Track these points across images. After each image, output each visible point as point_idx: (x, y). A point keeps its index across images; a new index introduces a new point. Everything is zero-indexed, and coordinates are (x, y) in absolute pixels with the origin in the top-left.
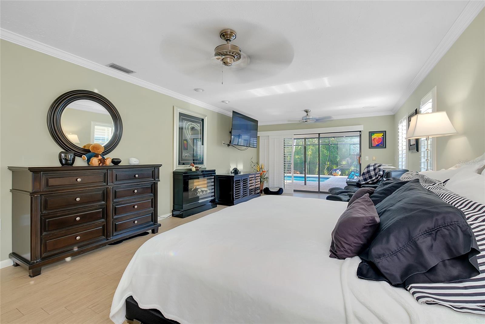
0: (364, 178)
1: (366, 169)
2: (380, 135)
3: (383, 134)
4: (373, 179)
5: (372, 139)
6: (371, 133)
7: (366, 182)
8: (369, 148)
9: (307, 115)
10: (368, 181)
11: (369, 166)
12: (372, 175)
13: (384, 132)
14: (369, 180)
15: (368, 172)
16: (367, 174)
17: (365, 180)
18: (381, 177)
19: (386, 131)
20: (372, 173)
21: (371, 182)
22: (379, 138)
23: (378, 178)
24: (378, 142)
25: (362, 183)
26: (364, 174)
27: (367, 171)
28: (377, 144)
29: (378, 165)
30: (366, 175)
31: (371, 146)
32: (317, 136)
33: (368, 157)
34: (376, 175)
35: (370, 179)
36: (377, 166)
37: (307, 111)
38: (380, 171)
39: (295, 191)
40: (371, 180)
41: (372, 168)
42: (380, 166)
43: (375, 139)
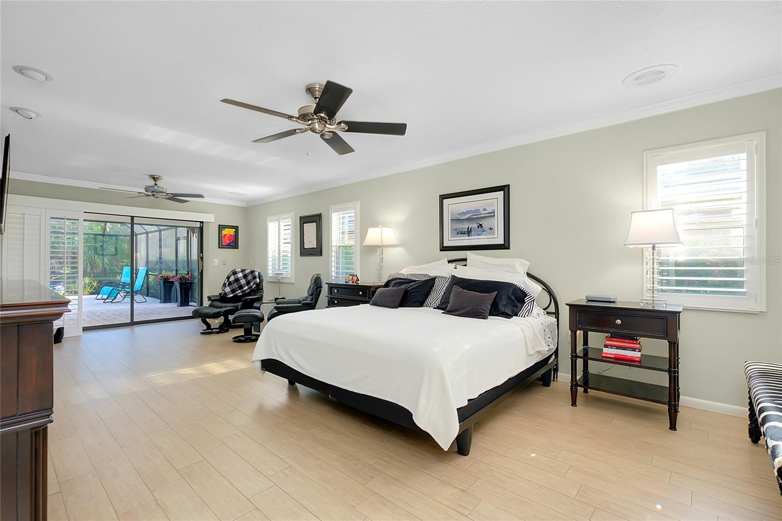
0: (232, 289)
1: (232, 277)
2: (232, 231)
3: (234, 230)
4: (245, 289)
5: (223, 235)
6: (221, 227)
7: (234, 294)
8: (219, 248)
9: (156, 184)
10: (237, 293)
11: (235, 273)
12: (242, 284)
13: (236, 228)
14: (238, 291)
15: (237, 280)
16: (236, 284)
17: (233, 291)
18: (257, 286)
19: (238, 227)
20: (243, 282)
21: (241, 294)
22: (231, 235)
23: (252, 287)
24: (229, 241)
25: (229, 296)
26: (232, 284)
27: (234, 279)
28: (228, 243)
29: (249, 271)
30: (233, 285)
31: (222, 245)
32: (129, 220)
33: (217, 260)
34: (248, 283)
35: (240, 289)
36: (247, 272)
37: (155, 178)
38: (255, 278)
39: (85, 329)
40: (242, 290)
41: (240, 275)
42: (252, 272)
43: (225, 235)
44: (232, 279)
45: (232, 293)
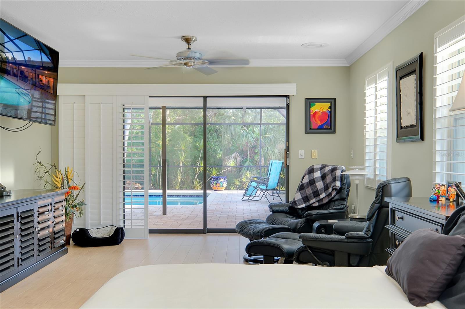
0: (304, 196)
1: (307, 177)
2: (325, 107)
3: (329, 105)
4: (322, 196)
5: (312, 114)
6: (309, 102)
7: (308, 204)
8: (306, 133)
9: (189, 48)
10: (311, 202)
11: (311, 171)
12: (318, 189)
13: (332, 101)
14: (312, 199)
15: (312, 182)
16: (310, 188)
17: (306, 199)
18: (337, 193)
19: (335, 99)
20: (320, 185)
21: (317, 204)
22: (324, 113)
23: (330, 194)
24: (321, 121)
25: (300, 207)
26: (304, 188)
27: (308, 181)
28: (320, 124)
29: (329, 168)
30: (306, 190)
31: (310, 129)
32: (202, 102)
33: (303, 151)
34: (326, 188)
35: (315, 197)
36: (327, 169)
37: (187, 40)
38: (334, 180)
40: (318, 199)
41: (317, 174)
42: (334, 170)
43: (315, 113)
44: (306, 180)
45: (305, 202)
